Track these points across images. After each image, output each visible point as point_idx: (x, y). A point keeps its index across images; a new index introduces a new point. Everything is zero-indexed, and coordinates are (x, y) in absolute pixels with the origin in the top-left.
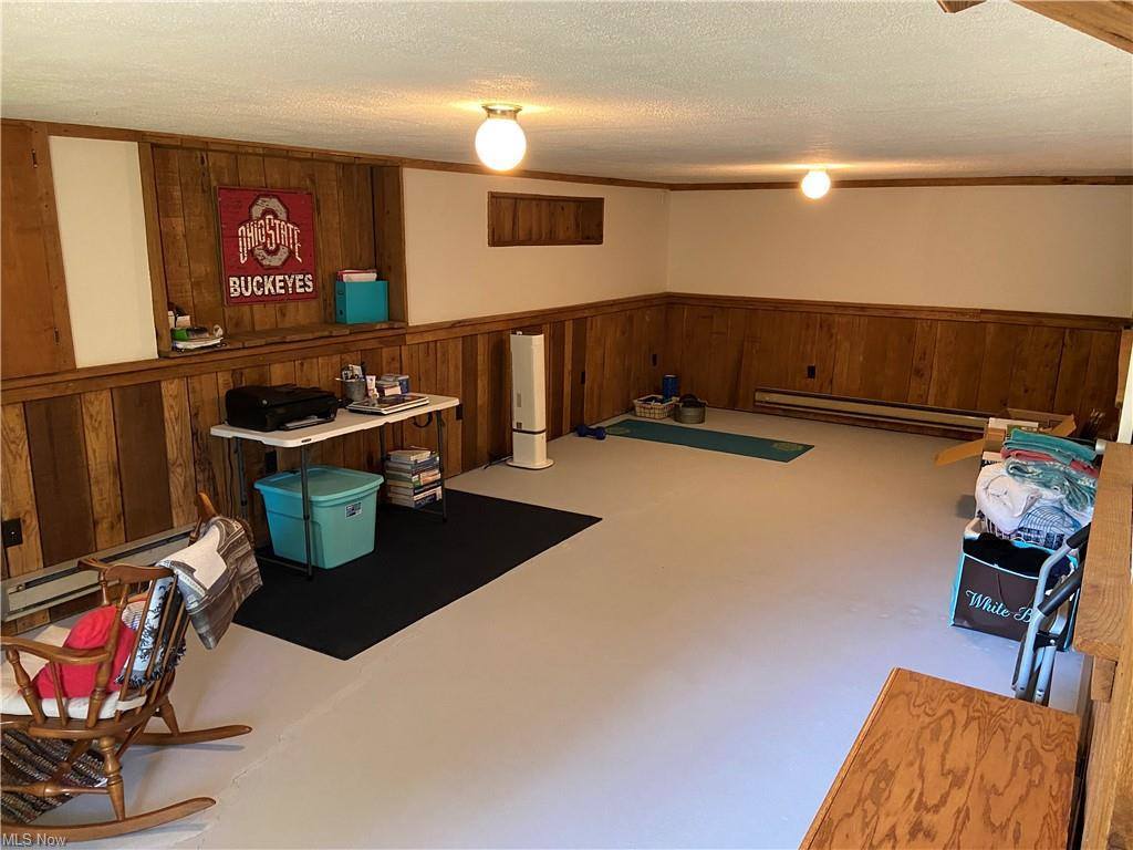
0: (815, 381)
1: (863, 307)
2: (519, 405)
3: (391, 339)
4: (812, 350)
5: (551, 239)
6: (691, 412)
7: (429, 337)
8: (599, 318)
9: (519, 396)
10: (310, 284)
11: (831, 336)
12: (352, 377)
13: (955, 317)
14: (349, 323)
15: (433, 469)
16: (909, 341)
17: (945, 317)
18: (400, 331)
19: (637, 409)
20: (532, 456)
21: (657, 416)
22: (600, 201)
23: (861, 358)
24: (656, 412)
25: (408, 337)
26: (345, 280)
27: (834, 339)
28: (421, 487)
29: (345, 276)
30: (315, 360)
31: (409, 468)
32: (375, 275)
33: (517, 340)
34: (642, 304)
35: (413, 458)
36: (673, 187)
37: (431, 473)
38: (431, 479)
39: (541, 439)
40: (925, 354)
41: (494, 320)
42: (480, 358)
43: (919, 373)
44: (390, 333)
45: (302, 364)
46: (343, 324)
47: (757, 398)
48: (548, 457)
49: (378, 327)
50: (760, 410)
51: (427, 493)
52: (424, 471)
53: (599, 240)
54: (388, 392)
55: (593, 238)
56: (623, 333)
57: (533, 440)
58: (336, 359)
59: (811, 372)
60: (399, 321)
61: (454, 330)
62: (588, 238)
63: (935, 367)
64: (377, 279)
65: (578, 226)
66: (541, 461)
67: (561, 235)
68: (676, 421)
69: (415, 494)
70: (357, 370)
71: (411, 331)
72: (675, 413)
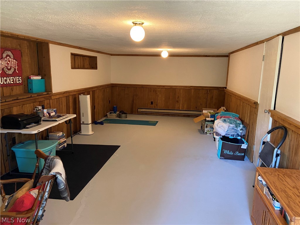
0: (153, 105)
1: (164, 86)
2: (83, 116)
3: (48, 97)
4: (152, 97)
5: (83, 68)
6: (124, 115)
7: (58, 97)
8: (98, 91)
9: (83, 114)
10: (21, 80)
11: (156, 94)
12: (39, 110)
13: (185, 88)
14: (34, 93)
15: (63, 138)
16: (175, 94)
17: (183, 88)
18: (51, 95)
19: (108, 116)
20: (88, 131)
21: (114, 117)
22: (96, 57)
23: (164, 99)
24: (114, 116)
25: (52, 97)
26: (32, 79)
27: (157, 94)
28: (61, 144)
29: (32, 77)
30: (26, 105)
31: (57, 138)
32: (41, 77)
33: (82, 97)
34: (107, 86)
35: (58, 135)
36: (112, 55)
37: (63, 139)
38: (63, 141)
39: (90, 126)
40: (178, 97)
41: (74, 91)
42: (70, 103)
43: (177, 102)
44: (48, 95)
45: (22, 107)
46: (32, 93)
47: (138, 111)
48: (92, 131)
49: (44, 94)
50: (139, 114)
51: (62, 145)
52: (61, 138)
53: (96, 68)
54: (52, 114)
55: (95, 68)
56: (103, 95)
57: (88, 126)
58: (32, 104)
59: (152, 103)
60: (50, 92)
61: (64, 94)
62: (93, 68)
63: (181, 100)
64: (41, 78)
65: (89, 64)
66: (91, 132)
67: (86, 67)
68: (119, 118)
69: (59, 146)
70: (40, 108)
71: (54, 95)
72: (119, 116)
